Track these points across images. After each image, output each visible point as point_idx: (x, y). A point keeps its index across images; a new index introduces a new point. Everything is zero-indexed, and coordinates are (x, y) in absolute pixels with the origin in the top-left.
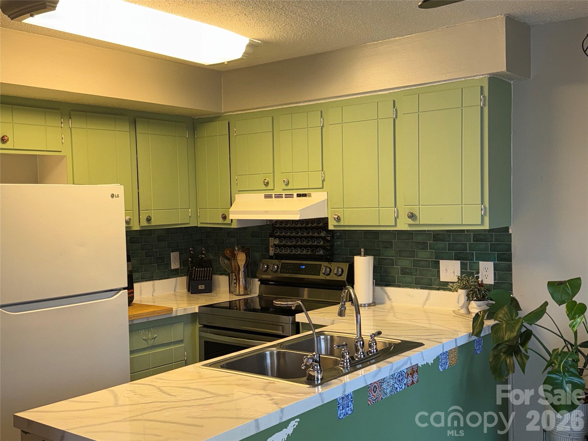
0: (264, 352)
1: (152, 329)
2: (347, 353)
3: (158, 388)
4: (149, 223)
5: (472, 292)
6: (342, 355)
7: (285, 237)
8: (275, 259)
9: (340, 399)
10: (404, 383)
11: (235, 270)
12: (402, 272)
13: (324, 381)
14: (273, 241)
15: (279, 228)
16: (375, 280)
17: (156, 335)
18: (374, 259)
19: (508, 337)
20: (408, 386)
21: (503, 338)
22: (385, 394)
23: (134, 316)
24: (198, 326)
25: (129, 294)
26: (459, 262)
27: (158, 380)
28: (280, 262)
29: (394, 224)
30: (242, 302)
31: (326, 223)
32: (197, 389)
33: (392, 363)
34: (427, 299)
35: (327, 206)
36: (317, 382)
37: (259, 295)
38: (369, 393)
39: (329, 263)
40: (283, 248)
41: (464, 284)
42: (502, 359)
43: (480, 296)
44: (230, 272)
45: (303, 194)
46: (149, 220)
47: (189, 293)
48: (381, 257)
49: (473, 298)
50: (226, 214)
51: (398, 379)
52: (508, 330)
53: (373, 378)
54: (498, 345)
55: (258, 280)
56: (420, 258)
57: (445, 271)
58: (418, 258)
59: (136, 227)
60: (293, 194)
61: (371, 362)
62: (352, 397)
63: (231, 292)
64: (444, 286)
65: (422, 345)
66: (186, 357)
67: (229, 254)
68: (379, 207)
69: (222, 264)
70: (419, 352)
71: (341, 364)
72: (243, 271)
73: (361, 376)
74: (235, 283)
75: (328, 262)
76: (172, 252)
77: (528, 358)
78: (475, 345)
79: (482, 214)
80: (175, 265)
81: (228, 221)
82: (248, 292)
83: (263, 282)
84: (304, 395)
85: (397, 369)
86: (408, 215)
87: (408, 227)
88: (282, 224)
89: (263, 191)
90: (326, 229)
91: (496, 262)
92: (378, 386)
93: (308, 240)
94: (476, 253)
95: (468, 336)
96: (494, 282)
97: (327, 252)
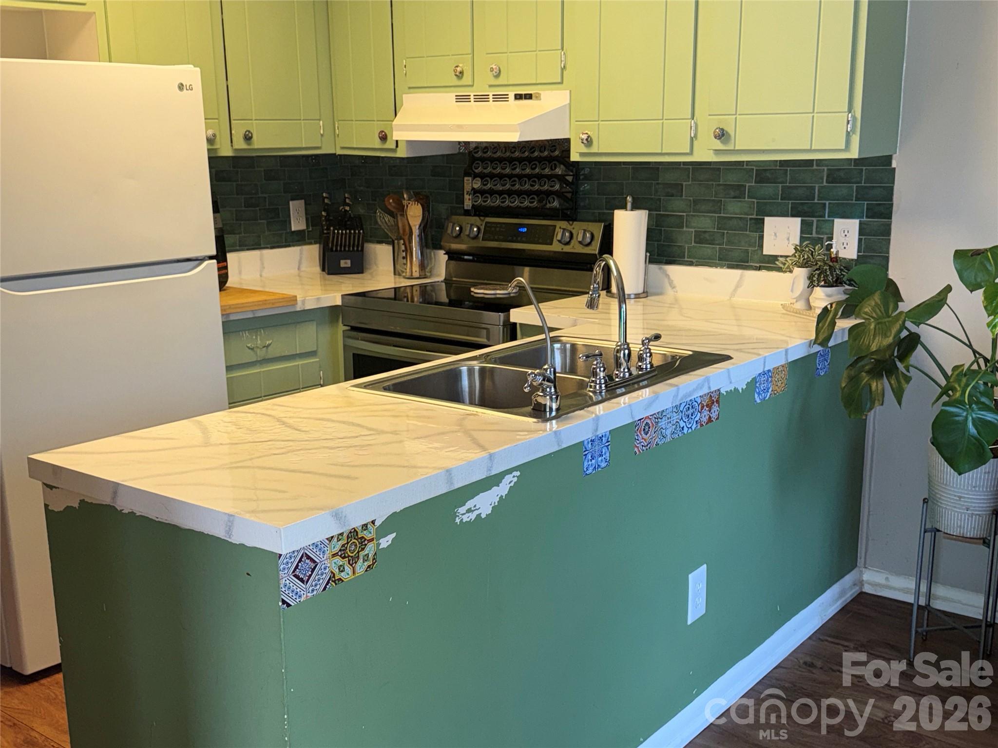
0: (458, 368)
1: (262, 331)
2: (602, 369)
3: (279, 420)
4: (249, 144)
5: (817, 272)
6: (593, 371)
7: (492, 176)
8: (475, 215)
9: (588, 443)
10: (696, 419)
11: (404, 235)
12: (697, 240)
13: (560, 413)
14: (470, 184)
15: (482, 160)
16: (650, 253)
17: (270, 342)
18: (649, 215)
19: (878, 346)
20: (702, 425)
21: (869, 346)
22: (663, 436)
23: (230, 307)
24: (341, 328)
25: (219, 269)
26: (798, 220)
27: (276, 407)
28: (483, 221)
29: (688, 151)
30: (417, 291)
31: (565, 151)
32: (344, 422)
33: (677, 386)
34: (738, 286)
35: (568, 118)
36: (550, 414)
37: (445, 279)
38: (636, 434)
39: (569, 223)
40: (489, 196)
41: (804, 259)
42: (863, 383)
43: (832, 279)
44: (394, 238)
45: (526, 95)
46: (248, 138)
47: (324, 273)
48: (661, 213)
49: (819, 281)
50: (385, 131)
51: (686, 413)
52: (879, 334)
53: (645, 409)
54: (860, 359)
55: (445, 252)
56: (731, 214)
57: (773, 237)
58: (727, 214)
59: (226, 151)
60: (508, 95)
61: (641, 384)
62: (608, 439)
63: (397, 273)
64: (770, 263)
65: (728, 358)
66: (322, 381)
67: (393, 204)
68: (662, 119)
69: (380, 223)
70: (723, 370)
71: (591, 387)
72: (418, 236)
73: (623, 405)
74: (404, 258)
75: (568, 221)
76: (293, 199)
77: (910, 381)
78: (818, 360)
79: (849, 130)
80: (298, 224)
81: (390, 145)
82: (427, 274)
83: (453, 256)
84: (526, 433)
85: (685, 396)
86: (715, 132)
87: (714, 156)
88: (487, 152)
89: (452, 89)
90: (566, 162)
91: (865, 219)
92: (652, 423)
93: (533, 181)
94: (829, 203)
95: (808, 344)
96: (858, 255)
97: (565, 204)
